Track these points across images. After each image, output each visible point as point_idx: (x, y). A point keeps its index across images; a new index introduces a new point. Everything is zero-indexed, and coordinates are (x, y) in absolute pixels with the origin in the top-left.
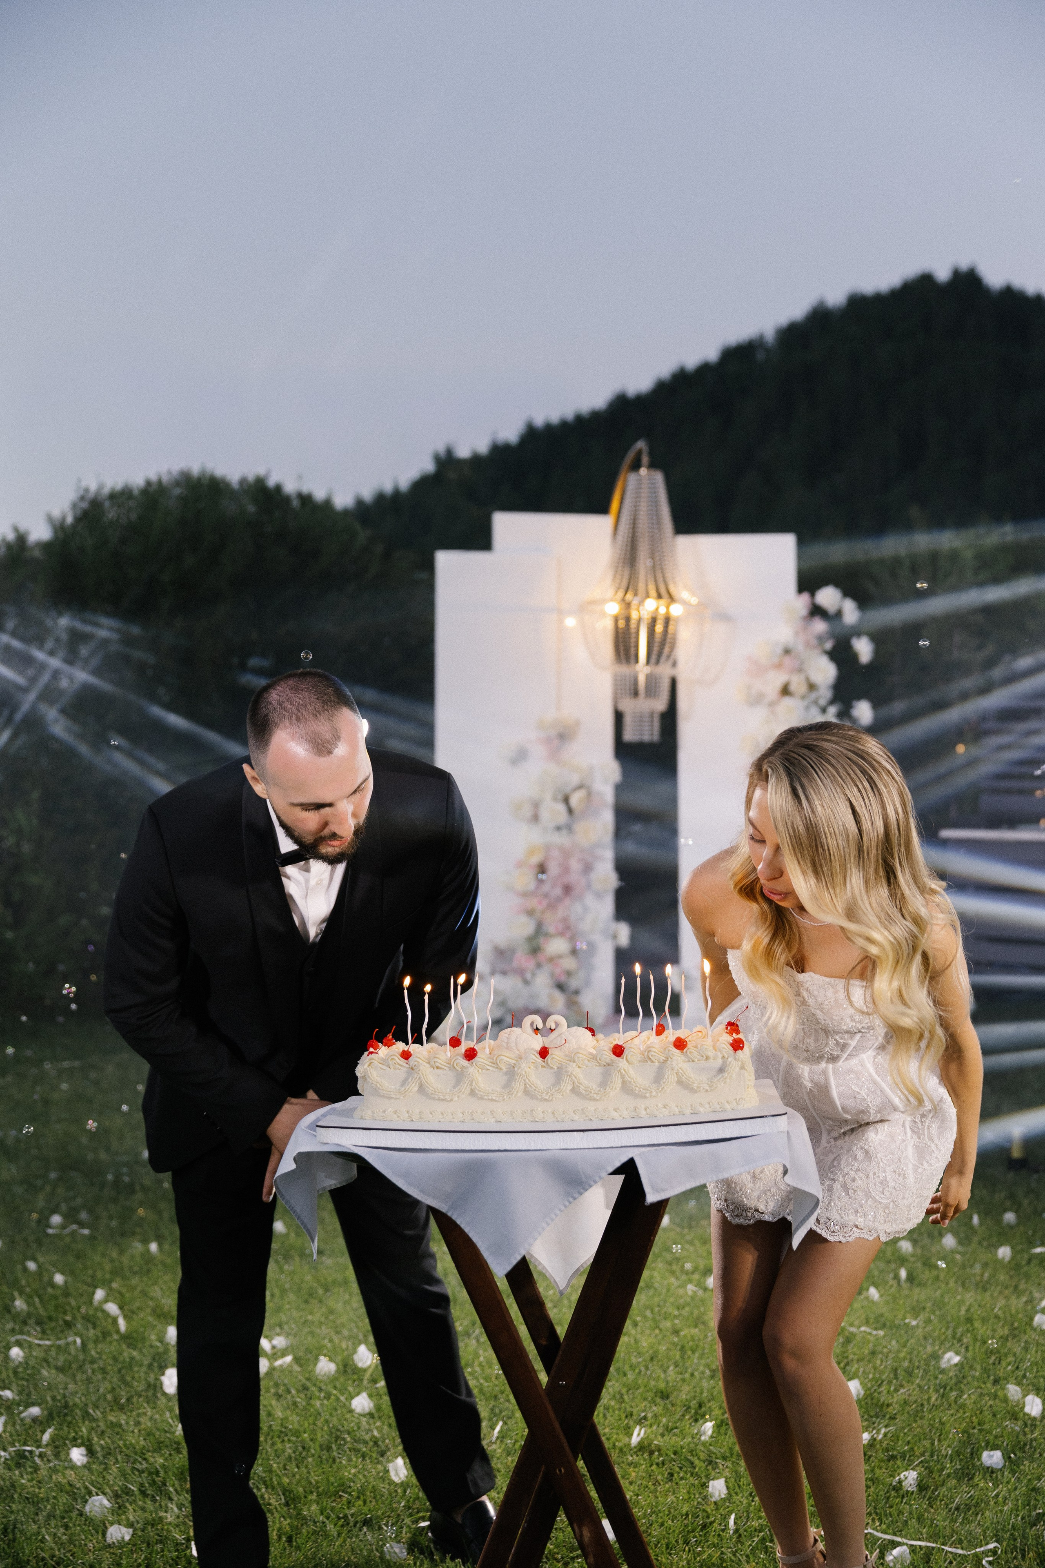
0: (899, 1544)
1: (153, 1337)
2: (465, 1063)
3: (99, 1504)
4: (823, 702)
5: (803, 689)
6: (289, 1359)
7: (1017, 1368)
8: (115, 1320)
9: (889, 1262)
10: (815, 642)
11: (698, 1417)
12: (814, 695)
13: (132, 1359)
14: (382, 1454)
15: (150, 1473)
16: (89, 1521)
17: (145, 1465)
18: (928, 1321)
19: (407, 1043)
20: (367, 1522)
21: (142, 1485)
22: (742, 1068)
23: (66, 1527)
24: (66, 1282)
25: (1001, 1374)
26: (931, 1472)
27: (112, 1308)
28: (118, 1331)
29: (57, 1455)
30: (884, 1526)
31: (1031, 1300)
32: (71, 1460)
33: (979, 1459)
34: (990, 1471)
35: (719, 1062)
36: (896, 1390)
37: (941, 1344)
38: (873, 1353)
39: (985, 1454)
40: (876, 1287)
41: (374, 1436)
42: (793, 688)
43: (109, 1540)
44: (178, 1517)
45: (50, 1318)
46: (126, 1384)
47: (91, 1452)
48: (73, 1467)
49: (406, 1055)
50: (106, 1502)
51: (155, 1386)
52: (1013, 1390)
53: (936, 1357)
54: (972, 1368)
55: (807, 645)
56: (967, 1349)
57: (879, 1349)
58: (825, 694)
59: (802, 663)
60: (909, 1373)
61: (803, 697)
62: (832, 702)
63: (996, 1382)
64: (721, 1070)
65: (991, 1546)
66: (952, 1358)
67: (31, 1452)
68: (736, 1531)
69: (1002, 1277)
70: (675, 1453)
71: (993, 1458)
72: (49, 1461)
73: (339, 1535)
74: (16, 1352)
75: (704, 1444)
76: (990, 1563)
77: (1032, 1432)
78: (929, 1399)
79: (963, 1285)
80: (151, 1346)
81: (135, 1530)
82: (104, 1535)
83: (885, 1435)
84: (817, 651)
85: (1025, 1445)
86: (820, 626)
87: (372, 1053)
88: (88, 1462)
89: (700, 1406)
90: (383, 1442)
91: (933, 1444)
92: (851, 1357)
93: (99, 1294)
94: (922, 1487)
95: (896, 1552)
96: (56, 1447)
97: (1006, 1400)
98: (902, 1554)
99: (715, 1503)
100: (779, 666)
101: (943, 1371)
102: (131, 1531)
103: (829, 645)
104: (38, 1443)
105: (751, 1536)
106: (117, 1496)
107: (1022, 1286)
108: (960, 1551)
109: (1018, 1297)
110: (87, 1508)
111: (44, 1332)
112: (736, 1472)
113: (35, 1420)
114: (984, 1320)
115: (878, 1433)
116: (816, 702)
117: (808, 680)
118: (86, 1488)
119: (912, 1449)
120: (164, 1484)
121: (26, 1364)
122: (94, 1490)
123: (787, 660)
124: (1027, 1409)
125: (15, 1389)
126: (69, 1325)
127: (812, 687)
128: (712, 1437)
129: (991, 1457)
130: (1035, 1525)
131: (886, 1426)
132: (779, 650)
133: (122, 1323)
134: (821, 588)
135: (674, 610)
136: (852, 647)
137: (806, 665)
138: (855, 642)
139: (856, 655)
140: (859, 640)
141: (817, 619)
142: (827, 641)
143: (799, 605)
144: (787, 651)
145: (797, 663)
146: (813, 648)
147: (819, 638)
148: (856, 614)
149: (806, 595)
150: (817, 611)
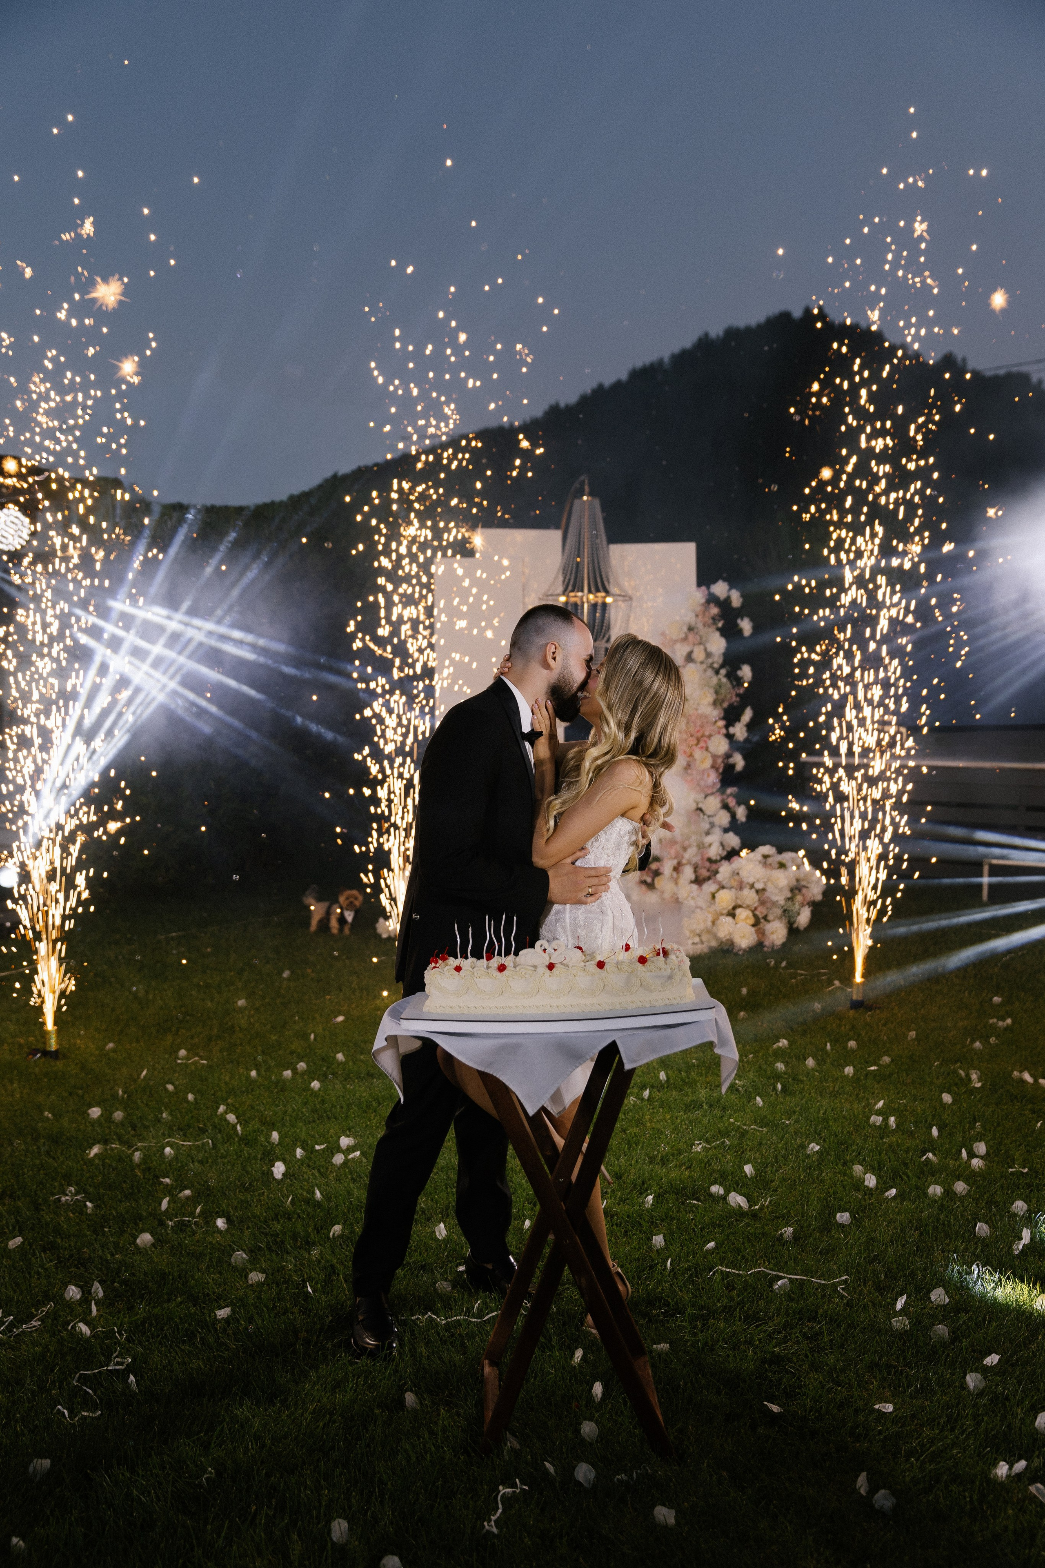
0: (781, 1278)
1: (263, 1139)
2: (499, 974)
3: (240, 1256)
4: (716, 666)
5: (702, 656)
6: (358, 1153)
7: (859, 1154)
8: (234, 1126)
9: (769, 1078)
10: (711, 621)
11: (643, 1192)
12: (710, 661)
13: (249, 1154)
14: (428, 1220)
15: (272, 1235)
16: (235, 1269)
17: (268, 1230)
18: (797, 1121)
19: (456, 958)
20: (423, 1267)
21: (268, 1243)
22: (684, 975)
23: (220, 1273)
24: (195, 1099)
25: (848, 1158)
26: (802, 1227)
27: (231, 1118)
28: (237, 1135)
29: (207, 1223)
30: (771, 1266)
31: (868, 1105)
32: (217, 1227)
33: (835, 1218)
34: (842, 1226)
35: (669, 972)
36: (777, 1171)
37: (806, 1138)
38: (760, 1144)
39: (838, 1215)
40: (761, 1097)
41: (422, 1208)
42: (694, 655)
43: (250, 1282)
44: (295, 1265)
45: (189, 1126)
46: (247, 1172)
47: (229, 1221)
48: (219, 1231)
49: (458, 969)
50: (244, 1256)
51: (268, 1173)
52: (858, 1169)
53: (803, 1147)
54: (828, 1154)
55: (704, 625)
56: (824, 1140)
57: (764, 1142)
58: (718, 659)
59: (701, 637)
60: (785, 1157)
61: (702, 663)
62: (722, 666)
63: (845, 1164)
64: (670, 977)
65: (844, 1278)
66: (815, 1147)
67: (189, 1221)
68: (672, 1270)
69: (848, 1089)
70: (628, 1216)
71: (843, 1217)
72: (202, 1228)
73: (405, 1275)
74: (168, 1150)
75: (647, 1210)
76: (842, 1289)
77: (870, 1199)
78: (800, 1176)
79: (821, 1095)
80: (262, 1145)
81: (267, 1275)
82: (246, 1277)
83: (770, 1202)
84: (713, 628)
85: (865, 1208)
86: (714, 610)
87: (435, 967)
88: (228, 1228)
89: (643, 1183)
90: (429, 1210)
91: (803, 1208)
92: (745, 1147)
93: (222, 1108)
94: (796, 1237)
95: (779, 1283)
96: (206, 1218)
97: (852, 1177)
98: (784, 1285)
99: (657, 1251)
100: (685, 639)
101: (808, 1156)
102: (264, 1275)
103: (720, 625)
104: (192, 1214)
105: (683, 1274)
106: (251, 1251)
107: (862, 1095)
108: (823, 1282)
109: (859, 1103)
110: (233, 1260)
111: (185, 1135)
112: (670, 1229)
113: (187, 1198)
114: (835, 1120)
115: (765, 1201)
116: (711, 666)
117: (706, 650)
118: (230, 1246)
119: (789, 1212)
120: (283, 1242)
121: (176, 1158)
122: (236, 1247)
123: (691, 637)
124: (866, 1183)
125: (171, 1176)
126: (203, 1131)
127: (708, 655)
128: (652, 1205)
129: (842, 1217)
130: (872, 1263)
131: (771, 1196)
132: (685, 629)
133: (239, 1128)
134: (715, 581)
135: (609, 600)
136: (737, 625)
137: (704, 639)
138: (739, 621)
139: (740, 631)
140: (742, 619)
141: (712, 605)
142: (719, 621)
143: (699, 595)
144: (690, 629)
145: (698, 638)
146: (709, 626)
147: (713, 619)
148: (741, 600)
149: (703, 588)
150: (712, 599)
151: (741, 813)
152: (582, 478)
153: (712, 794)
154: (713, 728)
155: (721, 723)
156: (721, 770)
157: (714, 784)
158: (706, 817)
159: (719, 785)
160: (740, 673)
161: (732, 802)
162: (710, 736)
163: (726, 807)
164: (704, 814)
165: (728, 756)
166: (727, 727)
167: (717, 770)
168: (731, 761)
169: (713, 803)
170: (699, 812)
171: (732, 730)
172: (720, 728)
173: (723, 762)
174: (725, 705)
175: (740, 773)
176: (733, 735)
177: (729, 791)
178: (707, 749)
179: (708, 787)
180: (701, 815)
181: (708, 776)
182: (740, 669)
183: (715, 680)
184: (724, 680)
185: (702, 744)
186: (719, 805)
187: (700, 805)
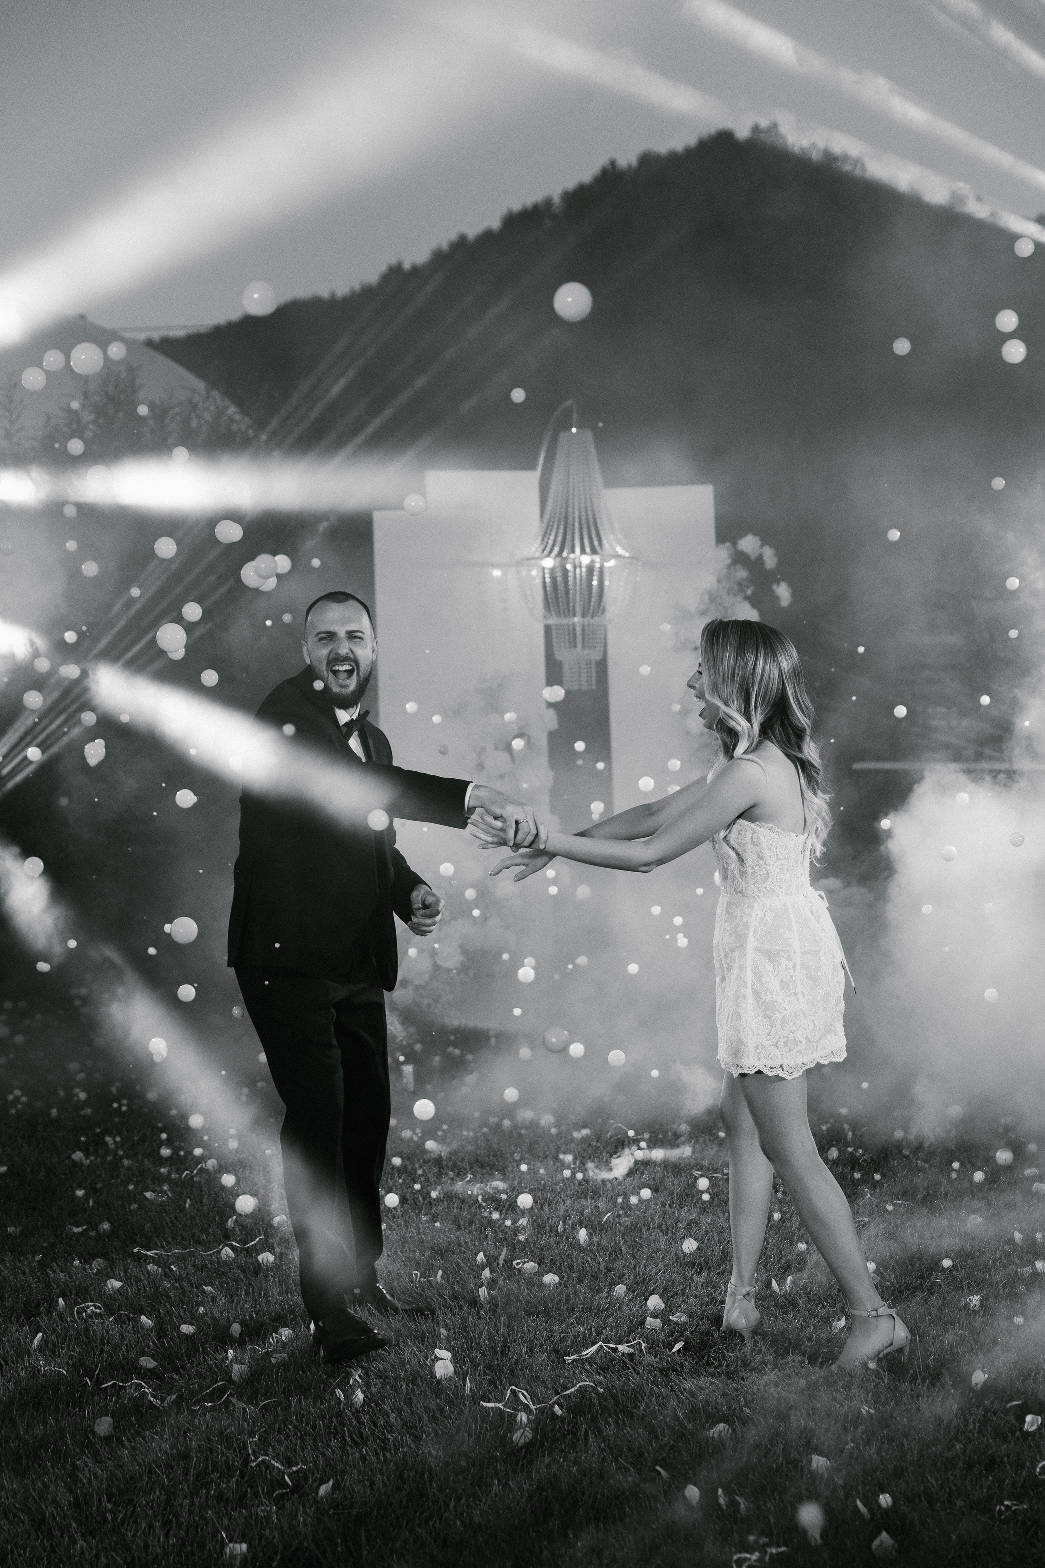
10: (736, 588)
55: (730, 592)
59: (726, 610)
84: (739, 598)
86: (742, 573)
103: (749, 592)
123: (713, 608)
132: (706, 599)
134: (742, 536)
135: (608, 564)
136: (773, 592)
138: (775, 587)
139: (776, 600)
140: (778, 584)
141: (738, 567)
142: (748, 587)
143: (723, 554)
144: (712, 599)
146: (735, 595)
147: (740, 584)
148: (775, 560)
149: (726, 544)
150: (740, 558)
152: (569, 403)
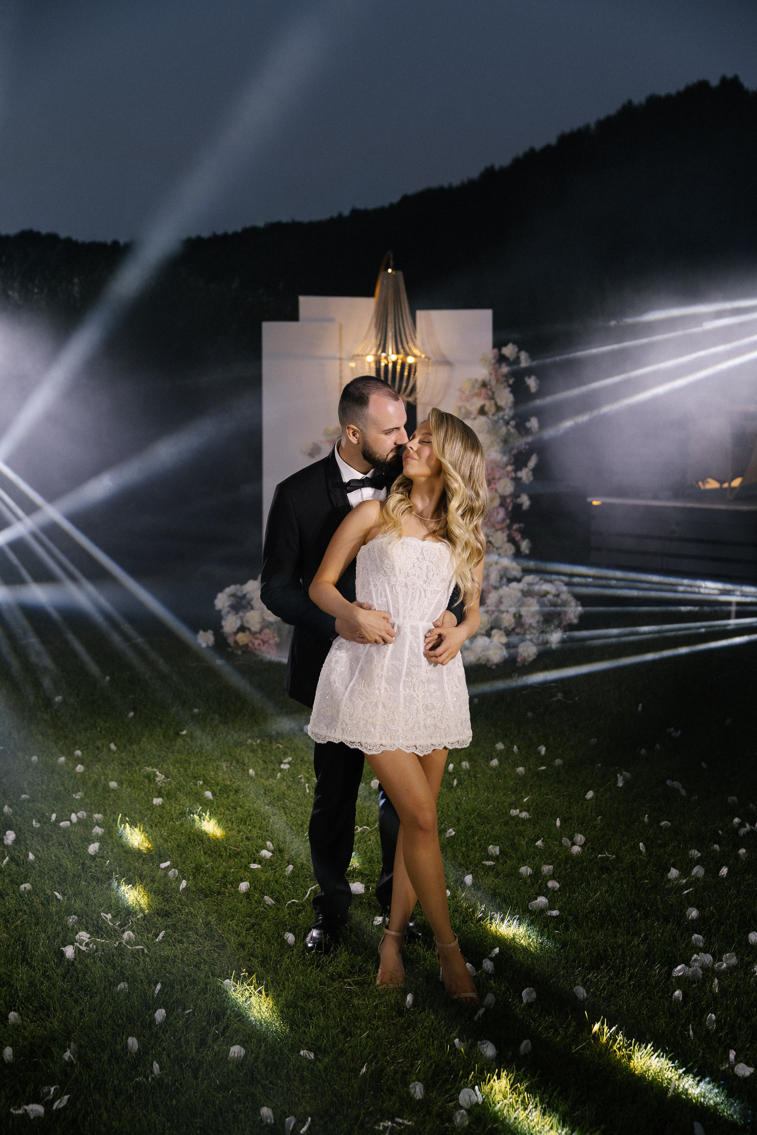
4: (506, 418)
5: (493, 410)
10: (502, 379)
12: (500, 414)
42: (487, 409)
55: (498, 381)
58: (507, 412)
59: (493, 393)
61: (493, 415)
62: (513, 418)
84: (504, 385)
86: (505, 369)
100: (478, 395)
103: (511, 382)
116: (501, 418)
117: (496, 404)
123: (484, 391)
127: (499, 408)
132: (477, 386)
134: (505, 344)
135: (410, 360)
136: (525, 382)
137: (496, 394)
138: (526, 379)
139: (528, 388)
140: (529, 377)
141: (502, 364)
142: (509, 379)
143: (492, 356)
144: (484, 385)
145: (490, 393)
146: (502, 383)
147: (504, 377)
148: (528, 361)
149: (496, 350)
150: (501, 359)
151: (525, 545)
152: (388, 252)
153: (502, 529)
154: (502, 471)
155: (510, 468)
156: (510, 509)
157: (504, 520)
158: (495, 549)
159: (508, 521)
160: (528, 425)
161: (518, 537)
162: (499, 479)
163: (511, 540)
164: (494, 547)
165: (516, 495)
166: (516, 471)
167: (506, 509)
168: (519, 501)
169: (500, 538)
170: (489, 544)
171: (520, 474)
172: (508, 472)
173: (512, 501)
174: (515, 452)
175: (526, 511)
176: (520, 479)
177: (515, 526)
178: (496, 491)
179: (498, 523)
180: (491, 547)
181: (498, 513)
182: (529, 420)
183: (504, 430)
184: (512, 430)
185: (493, 486)
186: (506, 539)
187: (490, 539)
